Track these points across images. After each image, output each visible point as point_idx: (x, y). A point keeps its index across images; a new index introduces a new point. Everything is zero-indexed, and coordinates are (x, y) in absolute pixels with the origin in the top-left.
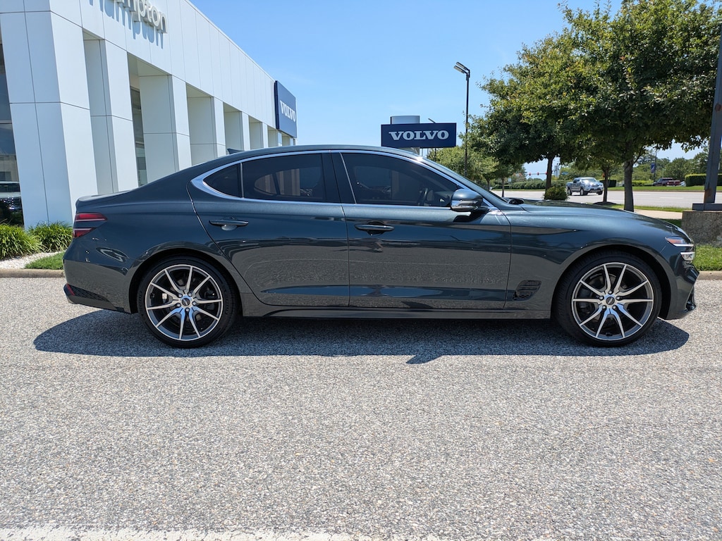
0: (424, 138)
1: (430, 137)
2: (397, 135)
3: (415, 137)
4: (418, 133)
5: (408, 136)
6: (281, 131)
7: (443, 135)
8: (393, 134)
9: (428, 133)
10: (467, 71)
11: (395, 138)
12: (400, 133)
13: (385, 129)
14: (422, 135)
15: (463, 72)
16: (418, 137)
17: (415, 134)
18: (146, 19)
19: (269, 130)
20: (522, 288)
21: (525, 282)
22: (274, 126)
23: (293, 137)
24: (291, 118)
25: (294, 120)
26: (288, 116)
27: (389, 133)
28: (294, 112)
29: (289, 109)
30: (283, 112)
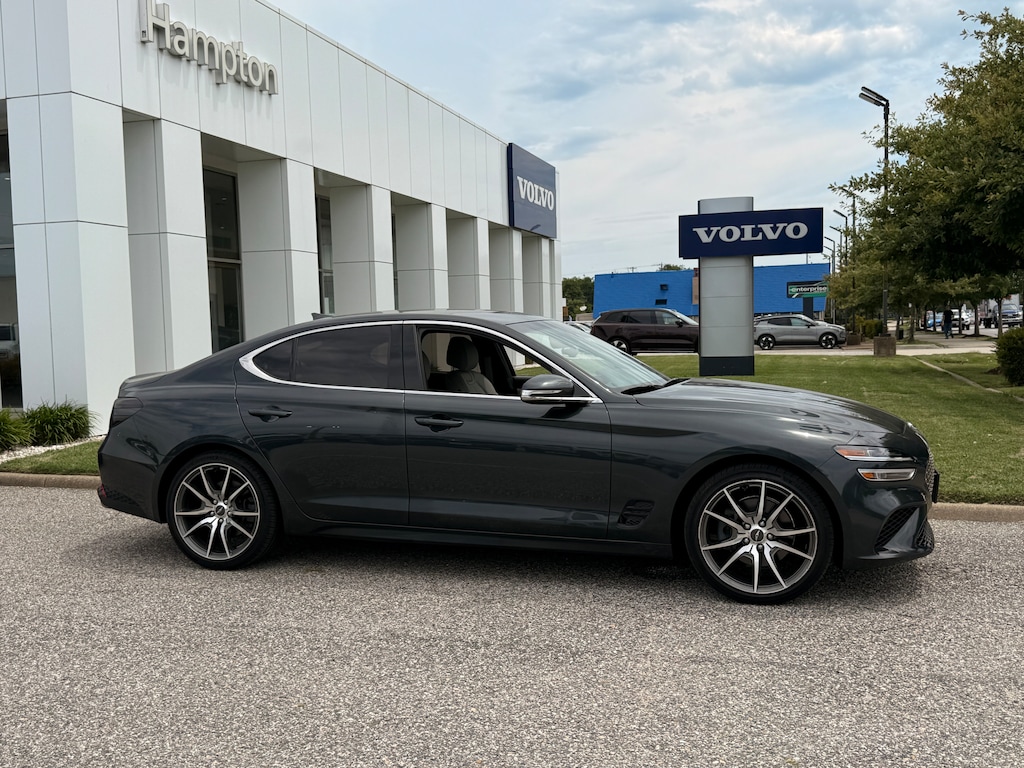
0: (760, 237)
1: (771, 235)
2: (708, 233)
3: (742, 235)
4: (748, 229)
5: (730, 234)
6: (519, 229)
7: (796, 230)
8: (701, 232)
9: (767, 228)
10: (884, 103)
11: (705, 239)
12: (715, 229)
13: (687, 224)
14: (755, 232)
15: (878, 104)
16: (748, 236)
17: (742, 231)
18: (238, 78)
19: (494, 229)
20: (629, 510)
21: (633, 502)
22: (505, 222)
23: (547, 237)
24: (544, 205)
25: (551, 208)
26: (536, 202)
27: (694, 230)
28: (550, 193)
29: (539, 190)
30: (523, 196)
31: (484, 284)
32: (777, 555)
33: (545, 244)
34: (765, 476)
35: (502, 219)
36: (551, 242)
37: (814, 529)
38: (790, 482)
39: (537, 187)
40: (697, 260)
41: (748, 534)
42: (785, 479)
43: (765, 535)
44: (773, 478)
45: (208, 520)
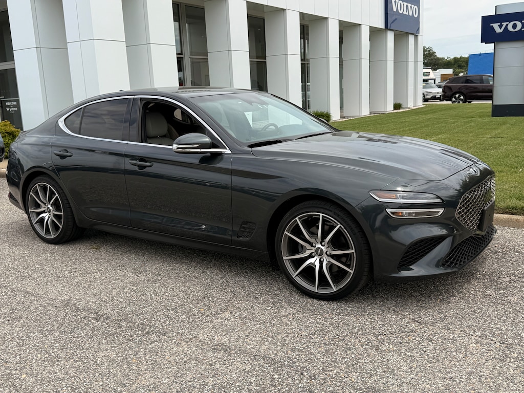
2: (501, 26)
5: (515, 26)
6: (393, 30)
8: (496, 26)
11: (498, 30)
12: (505, 24)
13: (487, 21)
19: (374, 31)
20: (244, 228)
21: (246, 223)
22: (382, 26)
23: (413, 34)
24: (411, 14)
25: (416, 16)
26: (405, 13)
27: (491, 25)
28: (416, 7)
29: (407, 6)
30: (395, 9)
31: (365, 64)
32: (331, 267)
33: (411, 39)
34: (322, 210)
35: (381, 24)
36: (416, 36)
37: (353, 251)
38: (338, 216)
39: (405, 4)
40: (493, 44)
41: (314, 250)
42: (335, 213)
43: (325, 252)
44: (327, 212)
45: (43, 215)
